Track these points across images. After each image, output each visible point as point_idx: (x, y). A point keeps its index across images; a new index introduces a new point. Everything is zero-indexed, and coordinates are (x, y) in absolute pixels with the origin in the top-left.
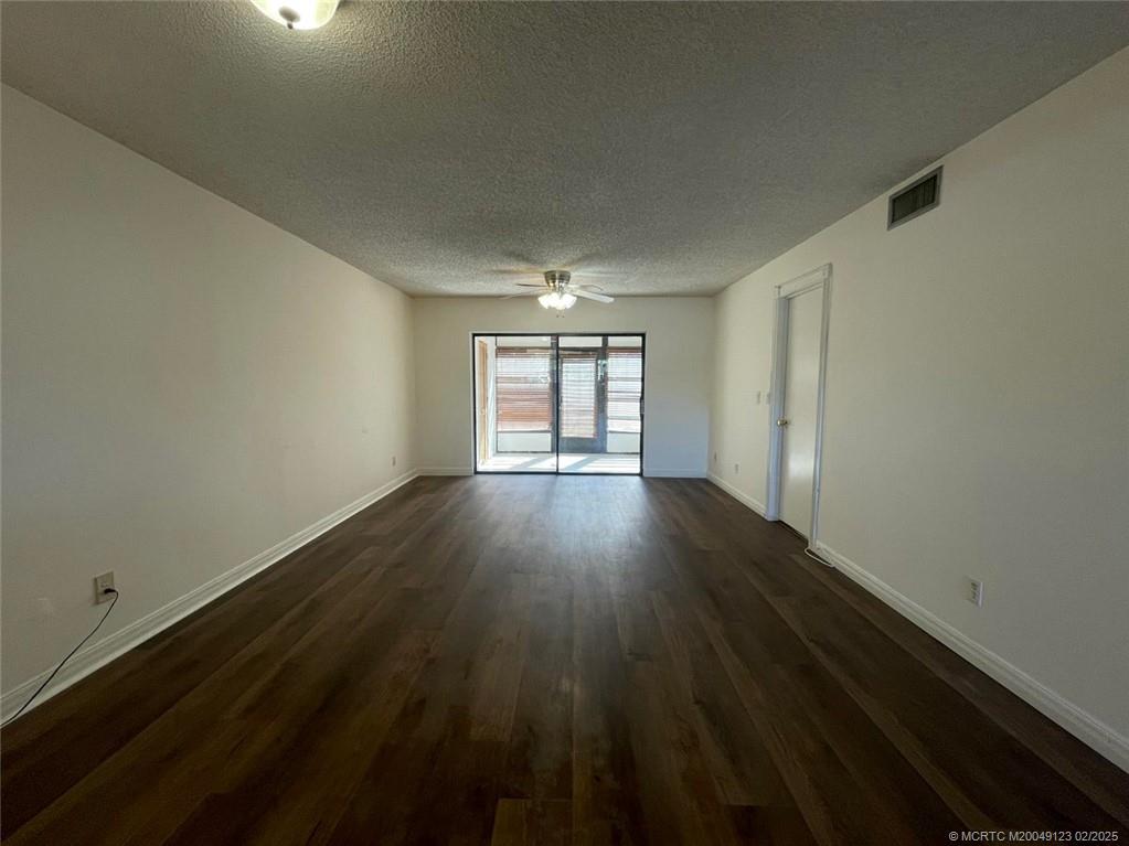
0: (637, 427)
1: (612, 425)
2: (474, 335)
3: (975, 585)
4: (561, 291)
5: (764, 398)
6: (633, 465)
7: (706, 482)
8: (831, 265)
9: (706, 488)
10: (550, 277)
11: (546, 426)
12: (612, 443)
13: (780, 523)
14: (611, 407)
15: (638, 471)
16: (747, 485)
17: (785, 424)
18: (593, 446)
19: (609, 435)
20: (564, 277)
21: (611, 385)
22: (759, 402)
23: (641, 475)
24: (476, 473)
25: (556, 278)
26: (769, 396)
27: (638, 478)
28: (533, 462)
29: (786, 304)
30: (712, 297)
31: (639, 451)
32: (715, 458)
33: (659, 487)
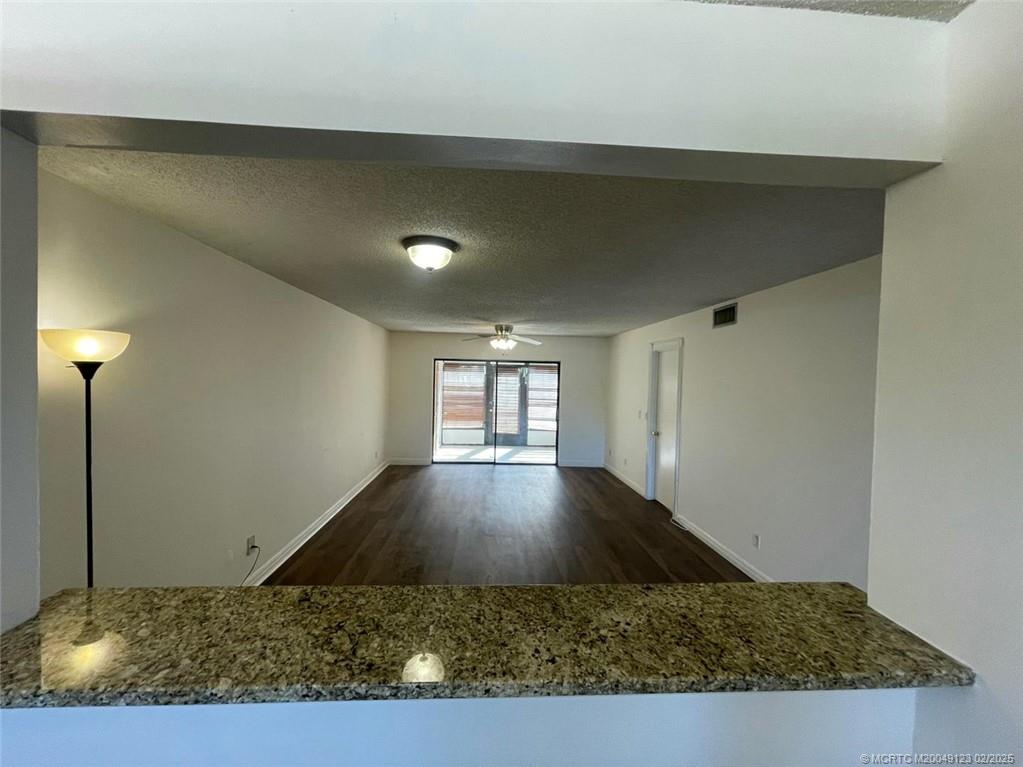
0: (553, 426)
1: (531, 424)
2: (435, 360)
3: (757, 537)
4: (506, 338)
5: (643, 416)
6: (550, 457)
7: (604, 470)
8: (683, 339)
9: (604, 475)
10: (499, 328)
11: (481, 424)
12: (531, 438)
13: (655, 502)
14: (532, 411)
15: (554, 462)
16: (632, 474)
17: (657, 434)
18: (518, 440)
19: (529, 432)
20: (508, 329)
21: (531, 394)
22: (640, 417)
23: (556, 465)
24: (433, 463)
25: (504, 330)
26: (647, 414)
27: (554, 467)
28: (473, 453)
29: (657, 356)
30: (608, 340)
31: (555, 444)
32: (610, 452)
33: (570, 474)
